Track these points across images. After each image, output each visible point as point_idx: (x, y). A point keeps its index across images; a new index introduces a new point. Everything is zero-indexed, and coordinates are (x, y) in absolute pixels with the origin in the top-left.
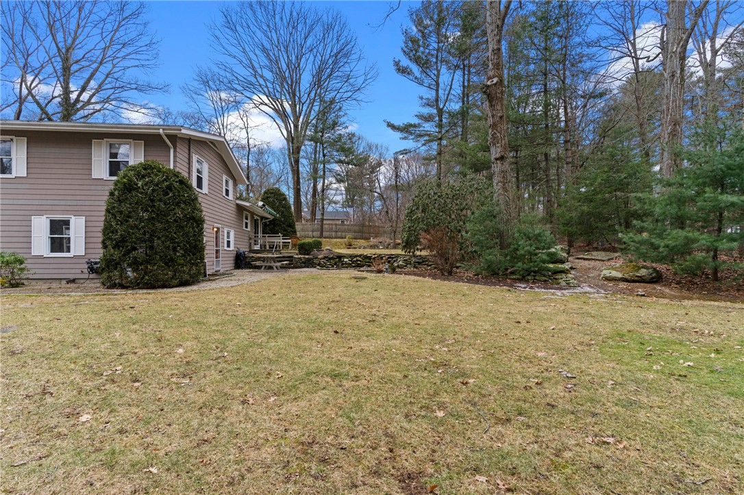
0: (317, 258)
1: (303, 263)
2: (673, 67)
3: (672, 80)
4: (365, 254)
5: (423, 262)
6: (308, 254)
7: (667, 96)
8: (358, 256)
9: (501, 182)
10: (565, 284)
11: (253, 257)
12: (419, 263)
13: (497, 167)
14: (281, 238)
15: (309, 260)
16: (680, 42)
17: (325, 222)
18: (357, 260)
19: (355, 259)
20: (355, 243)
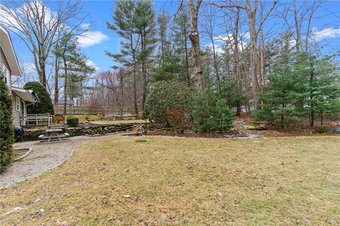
0: (84, 129)
1: (74, 132)
2: (253, 44)
3: (254, 48)
4: (116, 124)
5: (154, 126)
6: (76, 127)
7: (252, 55)
8: (111, 125)
9: (202, 85)
10: (242, 134)
11: (30, 131)
12: (152, 127)
13: (199, 77)
14: (49, 116)
15: (79, 130)
16: (255, 34)
17: (67, 105)
18: (112, 128)
19: (110, 127)
20: (90, 117)
